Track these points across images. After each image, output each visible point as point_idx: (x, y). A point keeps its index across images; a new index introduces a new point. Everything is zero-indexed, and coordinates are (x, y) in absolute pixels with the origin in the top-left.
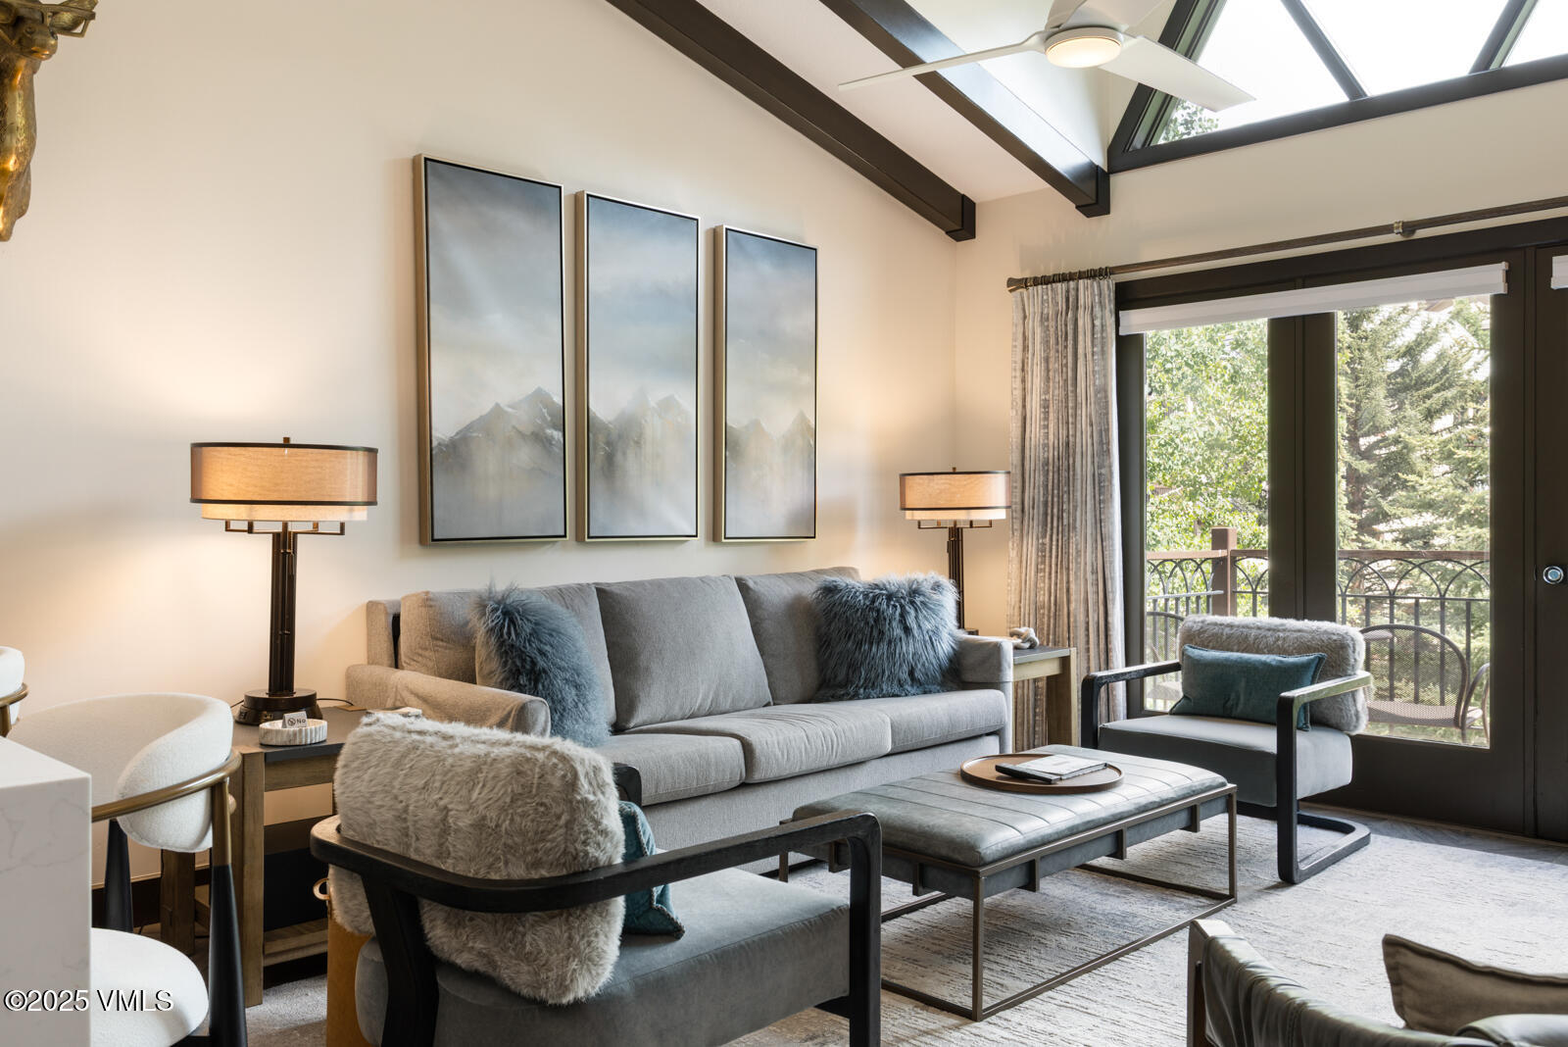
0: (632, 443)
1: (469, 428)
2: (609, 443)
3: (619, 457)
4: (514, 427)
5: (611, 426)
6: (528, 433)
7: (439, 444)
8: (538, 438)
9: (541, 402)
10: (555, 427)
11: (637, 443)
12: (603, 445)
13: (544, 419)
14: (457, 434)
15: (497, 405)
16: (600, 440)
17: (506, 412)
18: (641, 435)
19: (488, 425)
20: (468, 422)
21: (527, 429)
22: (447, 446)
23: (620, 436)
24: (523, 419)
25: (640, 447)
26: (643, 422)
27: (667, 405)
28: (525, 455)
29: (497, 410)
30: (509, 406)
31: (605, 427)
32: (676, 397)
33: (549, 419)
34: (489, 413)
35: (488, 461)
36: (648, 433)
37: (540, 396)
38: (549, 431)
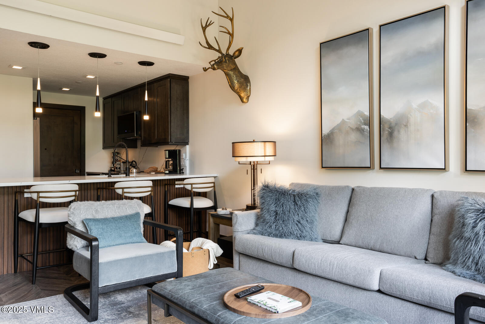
0: (403, 126)
1: (333, 129)
2: (390, 128)
3: (396, 133)
4: (349, 127)
5: (391, 120)
6: (355, 128)
7: (324, 136)
8: (359, 130)
9: (360, 116)
10: (365, 124)
11: (406, 126)
12: (387, 129)
13: (361, 122)
14: (330, 131)
15: (343, 119)
16: (386, 127)
17: (346, 122)
18: (408, 122)
19: (339, 128)
20: (333, 127)
21: (354, 127)
22: (326, 136)
23: (396, 124)
24: (353, 123)
25: (407, 128)
26: (409, 115)
27: (423, 106)
28: (353, 136)
29: (343, 122)
30: (347, 119)
31: (389, 121)
32: (429, 100)
33: (363, 121)
34: (340, 123)
35: (340, 140)
36: (412, 120)
37: (360, 114)
38: (363, 126)
